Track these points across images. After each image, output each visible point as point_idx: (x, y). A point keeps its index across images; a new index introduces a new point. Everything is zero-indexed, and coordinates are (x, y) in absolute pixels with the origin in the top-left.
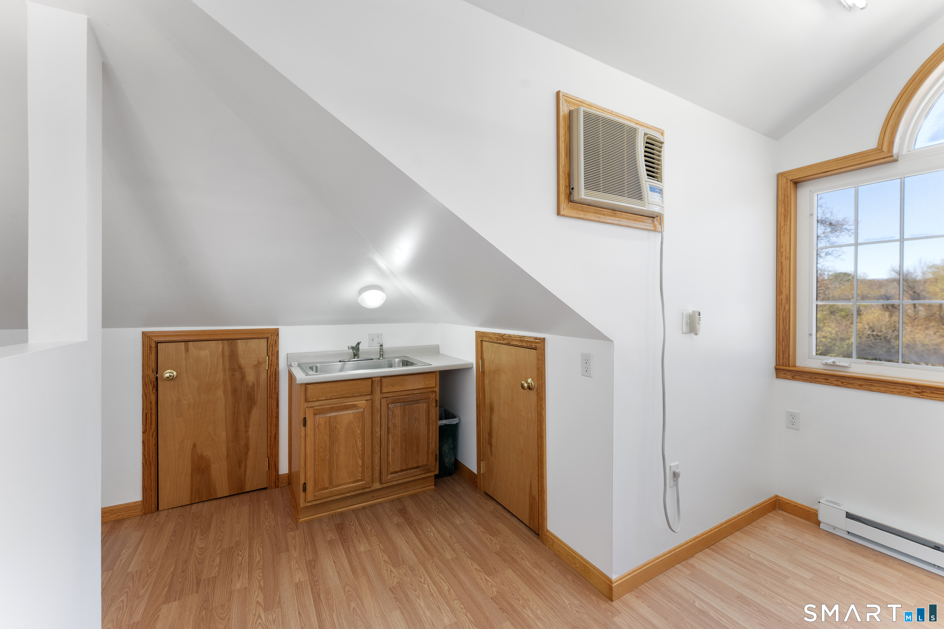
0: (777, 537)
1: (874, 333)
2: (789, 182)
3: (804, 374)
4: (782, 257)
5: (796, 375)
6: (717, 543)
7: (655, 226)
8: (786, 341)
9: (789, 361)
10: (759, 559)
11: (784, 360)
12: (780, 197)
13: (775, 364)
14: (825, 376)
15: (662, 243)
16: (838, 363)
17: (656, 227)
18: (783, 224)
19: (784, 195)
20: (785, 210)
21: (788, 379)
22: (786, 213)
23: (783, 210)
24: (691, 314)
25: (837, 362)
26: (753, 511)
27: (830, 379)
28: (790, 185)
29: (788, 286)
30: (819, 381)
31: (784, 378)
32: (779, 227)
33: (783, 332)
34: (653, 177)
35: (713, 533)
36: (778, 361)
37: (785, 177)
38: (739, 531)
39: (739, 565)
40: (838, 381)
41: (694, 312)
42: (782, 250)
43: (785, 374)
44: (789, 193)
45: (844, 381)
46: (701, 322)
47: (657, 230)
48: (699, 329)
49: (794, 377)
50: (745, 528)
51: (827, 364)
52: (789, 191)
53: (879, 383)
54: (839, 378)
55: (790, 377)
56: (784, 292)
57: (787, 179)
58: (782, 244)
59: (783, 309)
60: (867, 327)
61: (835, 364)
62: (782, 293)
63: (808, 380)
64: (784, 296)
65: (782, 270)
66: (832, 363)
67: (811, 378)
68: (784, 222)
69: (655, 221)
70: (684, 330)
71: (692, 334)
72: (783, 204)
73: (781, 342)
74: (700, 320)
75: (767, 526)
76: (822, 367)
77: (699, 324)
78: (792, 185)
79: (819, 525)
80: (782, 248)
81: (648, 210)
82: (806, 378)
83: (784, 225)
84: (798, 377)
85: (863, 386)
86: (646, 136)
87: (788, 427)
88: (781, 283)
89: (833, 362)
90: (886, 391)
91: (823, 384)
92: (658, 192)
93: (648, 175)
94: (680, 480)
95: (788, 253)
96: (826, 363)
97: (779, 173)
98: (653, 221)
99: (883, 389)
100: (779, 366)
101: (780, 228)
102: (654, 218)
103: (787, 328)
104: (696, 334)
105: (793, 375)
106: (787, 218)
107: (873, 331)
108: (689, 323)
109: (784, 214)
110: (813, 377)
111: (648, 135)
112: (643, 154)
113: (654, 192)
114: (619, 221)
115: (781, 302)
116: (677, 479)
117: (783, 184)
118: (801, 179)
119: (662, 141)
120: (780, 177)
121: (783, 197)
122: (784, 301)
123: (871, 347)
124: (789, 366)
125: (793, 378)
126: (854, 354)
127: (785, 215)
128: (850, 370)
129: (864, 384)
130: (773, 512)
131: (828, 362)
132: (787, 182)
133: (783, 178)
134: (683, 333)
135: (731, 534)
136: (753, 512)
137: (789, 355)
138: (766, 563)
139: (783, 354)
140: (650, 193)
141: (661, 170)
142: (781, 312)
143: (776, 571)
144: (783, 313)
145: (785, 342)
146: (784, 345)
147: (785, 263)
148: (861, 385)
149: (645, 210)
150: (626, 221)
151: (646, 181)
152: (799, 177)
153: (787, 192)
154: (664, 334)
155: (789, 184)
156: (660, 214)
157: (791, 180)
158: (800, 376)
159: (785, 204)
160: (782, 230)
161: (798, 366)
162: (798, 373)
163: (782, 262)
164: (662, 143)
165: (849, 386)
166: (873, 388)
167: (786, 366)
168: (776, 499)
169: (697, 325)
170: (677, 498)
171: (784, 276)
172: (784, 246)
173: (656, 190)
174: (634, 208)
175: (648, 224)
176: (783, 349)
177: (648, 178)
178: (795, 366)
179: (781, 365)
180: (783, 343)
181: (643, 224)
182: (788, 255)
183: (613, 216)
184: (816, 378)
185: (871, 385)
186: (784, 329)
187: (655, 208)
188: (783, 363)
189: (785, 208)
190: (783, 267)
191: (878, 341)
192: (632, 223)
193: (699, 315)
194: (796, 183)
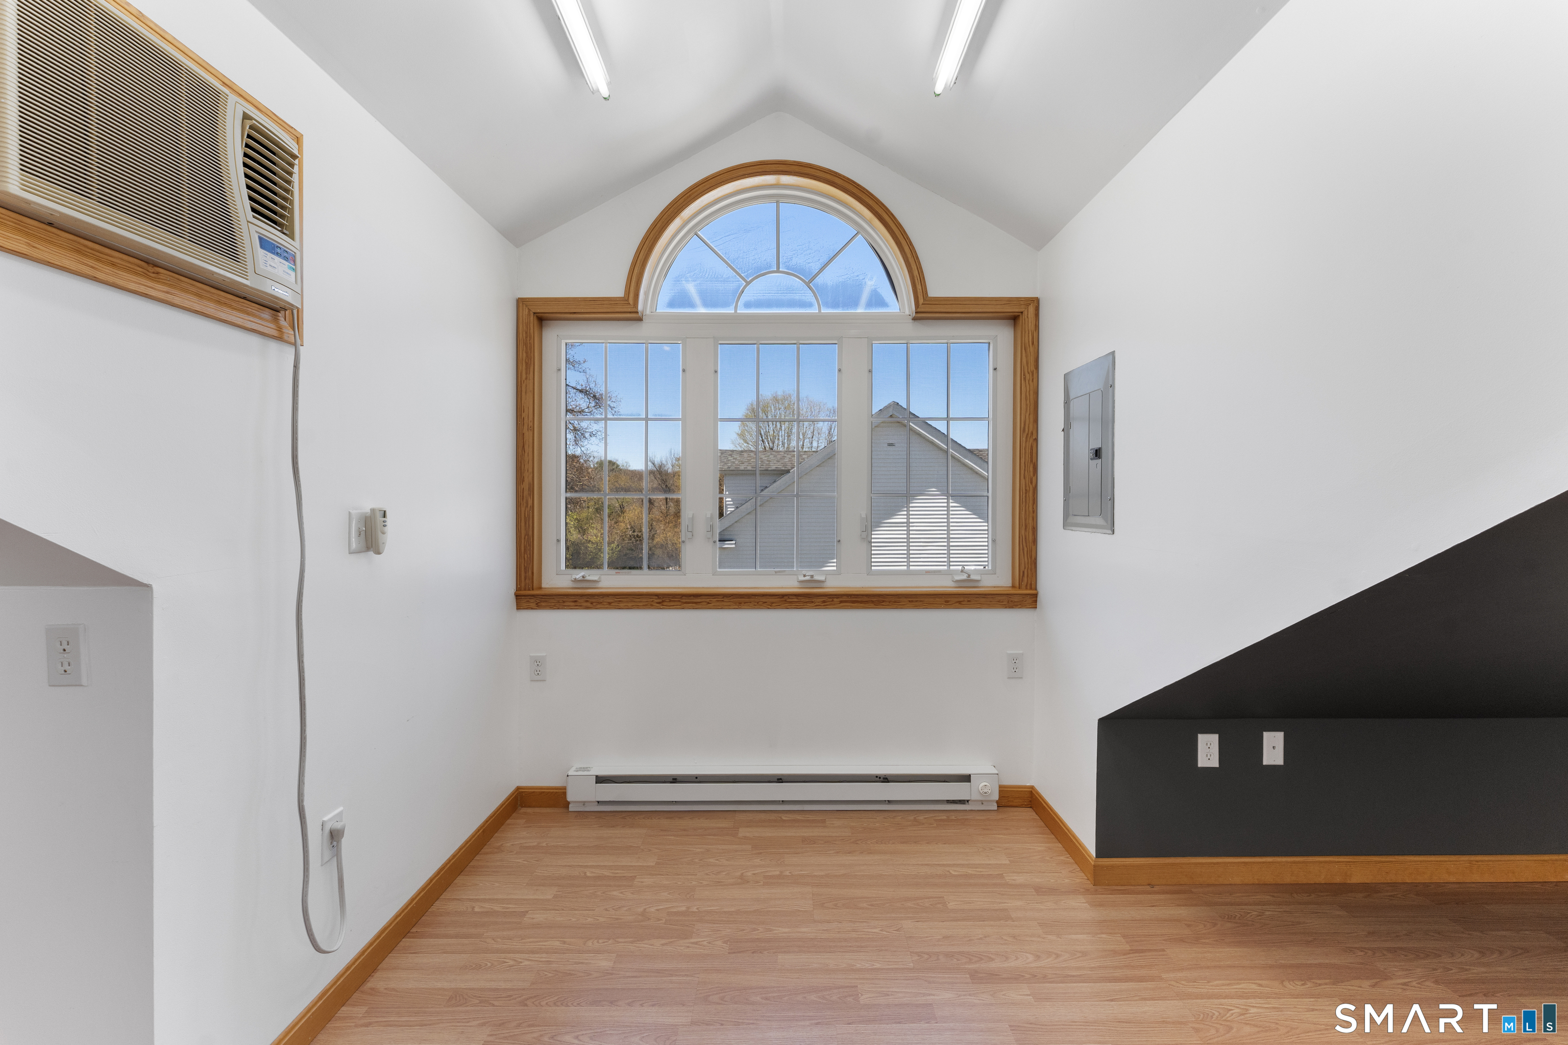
0: (515, 854)
1: (635, 534)
2: (532, 314)
3: (550, 597)
4: (523, 426)
5: (541, 602)
6: (423, 918)
7: (280, 329)
8: (528, 552)
9: (533, 582)
10: (487, 906)
11: (527, 581)
12: (521, 336)
13: (515, 588)
14: (573, 598)
15: (296, 367)
16: (588, 578)
17: (284, 331)
18: (524, 376)
19: (526, 333)
20: (527, 356)
21: (532, 609)
22: (528, 360)
23: (524, 354)
24: (367, 515)
25: (587, 576)
26: (484, 829)
27: (579, 601)
28: (533, 320)
29: (530, 470)
30: (567, 606)
31: (527, 609)
32: (519, 381)
33: (525, 538)
34: (275, 222)
35: (415, 904)
36: (518, 583)
37: (526, 306)
38: (462, 873)
39: (457, 936)
40: (587, 601)
41: (373, 510)
42: (524, 415)
43: (528, 601)
44: (532, 331)
45: (593, 600)
46: (390, 529)
47: (285, 337)
48: (383, 543)
49: (539, 604)
50: (471, 864)
51: (575, 581)
52: (532, 328)
53: (627, 598)
54: (588, 598)
55: (533, 605)
56: (526, 479)
57: (529, 310)
58: (524, 407)
59: (525, 505)
60: (629, 527)
61: (585, 579)
62: (524, 481)
63: (555, 606)
64: (526, 486)
65: (523, 446)
66: (581, 578)
67: (558, 602)
68: (526, 374)
69: (279, 318)
70: (354, 546)
71: (371, 553)
72: (524, 347)
73: (523, 554)
74: (385, 526)
75: (502, 844)
76: (570, 584)
77: (383, 533)
78: (536, 322)
79: (568, 807)
80: (524, 412)
81: (253, 286)
82: (553, 604)
83: (526, 379)
84: (543, 604)
85: (613, 604)
86: (248, 123)
87: (532, 681)
88: (523, 465)
89: (583, 577)
90: (633, 606)
91: (571, 609)
92: (283, 256)
93: (253, 210)
94: (344, 842)
95: (531, 421)
96: (575, 579)
97: (519, 298)
98: (275, 320)
99: (630, 605)
100: (521, 590)
101: (521, 382)
102: (278, 311)
103: (530, 533)
104: (378, 553)
105: (538, 601)
106: (529, 369)
107: (634, 532)
108: (363, 533)
109: (526, 362)
110: (560, 601)
111: (254, 121)
112: (240, 159)
113: (273, 253)
114: (167, 293)
115: (523, 494)
116: (339, 842)
117: (524, 317)
118: (547, 315)
119: (296, 152)
120: (521, 305)
121: (524, 335)
122: (526, 493)
123: (632, 550)
124: (533, 590)
125: (538, 606)
126: (606, 565)
127: (527, 364)
128: (600, 585)
129: (613, 601)
130: (513, 815)
131: (577, 577)
132: (529, 314)
133: (524, 307)
134: (350, 553)
135: (448, 885)
136: (483, 831)
137: (533, 573)
138: (497, 907)
139: (526, 573)
140: (261, 253)
141: (291, 211)
142: (523, 509)
143: (511, 912)
144: (525, 511)
145: (528, 554)
146: (526, 559)
147: (528, 435)
148: (610, 603)
149: (247, 286)
150: (195, 299)
151: (248, 222)
152: (544, 311)
153: (530, 330)
154: (301, 559)
155: (532, 318)
156: (292, 305)
157: (534, 313)
158: (546, 601)
159: (526, 348)
160: (524, 386)
161: (545, 588)
162: (543, 597)
163: (523, 434)
164: (294, 157)
165: (599, 606)
166: (622, 605)
167: (529, 590)
168: (518, 793)
169: (380, 534)
170: (339, 880)
171: (526, 454)
172: (526, 410)
173: (279, 251)
174: (213, 273)
175: (263, 321)
176: (526, 565)
177: (254, 217)
178: (540, 588)
179: (522, 589)
180: (526, 556)
181: (247, 318)
182: (531, 424)
183: (146, 276)
184: (564, 602)
185: (620, 601)
186: (527, 534)
187: (273, 288)
188: (525, 585)
189: (527, 353)
190: (525, 440)
191: (638, 542)
192: (211, 308)
193: (384, 516)
194: (542, 320)
